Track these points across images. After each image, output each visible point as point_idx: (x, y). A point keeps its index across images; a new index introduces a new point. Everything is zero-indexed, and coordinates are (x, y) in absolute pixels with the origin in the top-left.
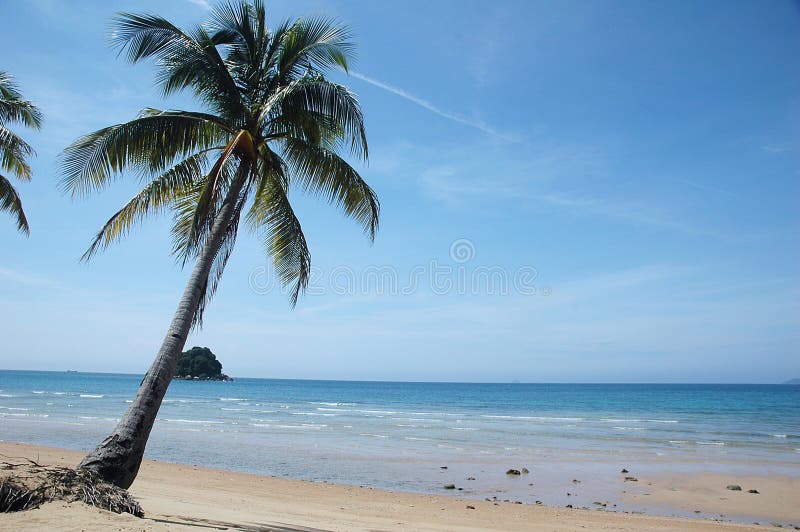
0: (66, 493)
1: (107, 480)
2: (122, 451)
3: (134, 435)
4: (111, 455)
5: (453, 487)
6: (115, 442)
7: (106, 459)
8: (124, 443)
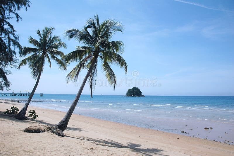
0: (49, 131)
1: (59, 129)
2: (62, 123)
3: (65, 120)
4: (60, 124)
5: (184, 132)
6: (62, 122)
7: (59, 125)
8: (63, 122)
